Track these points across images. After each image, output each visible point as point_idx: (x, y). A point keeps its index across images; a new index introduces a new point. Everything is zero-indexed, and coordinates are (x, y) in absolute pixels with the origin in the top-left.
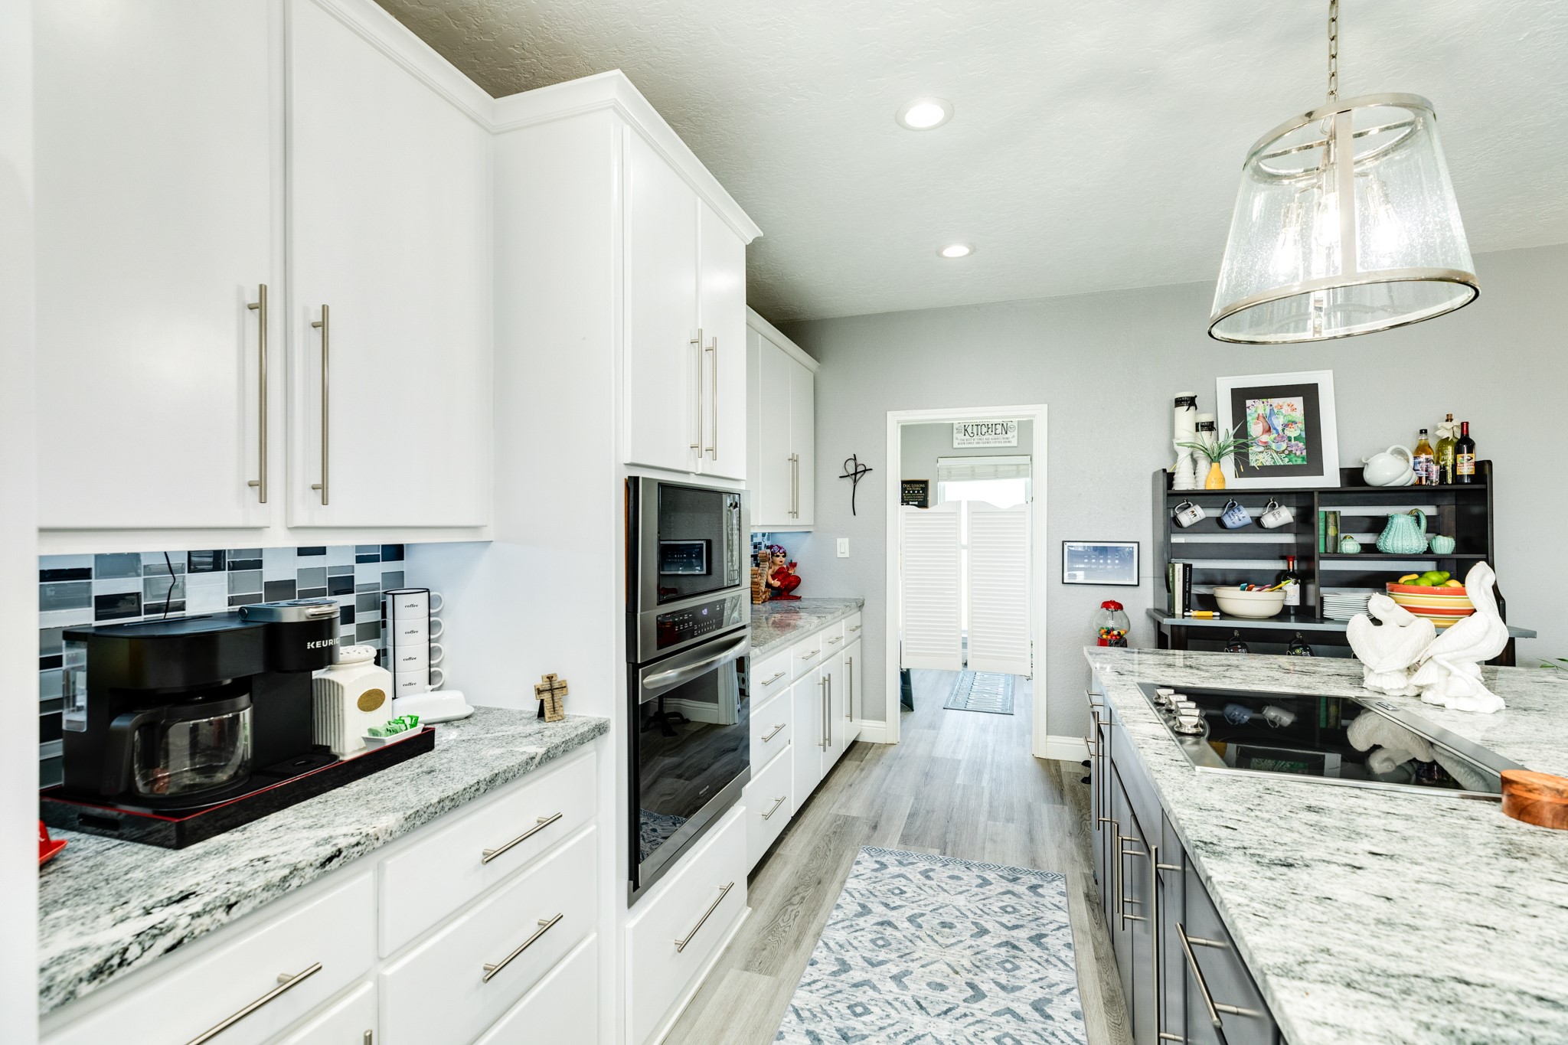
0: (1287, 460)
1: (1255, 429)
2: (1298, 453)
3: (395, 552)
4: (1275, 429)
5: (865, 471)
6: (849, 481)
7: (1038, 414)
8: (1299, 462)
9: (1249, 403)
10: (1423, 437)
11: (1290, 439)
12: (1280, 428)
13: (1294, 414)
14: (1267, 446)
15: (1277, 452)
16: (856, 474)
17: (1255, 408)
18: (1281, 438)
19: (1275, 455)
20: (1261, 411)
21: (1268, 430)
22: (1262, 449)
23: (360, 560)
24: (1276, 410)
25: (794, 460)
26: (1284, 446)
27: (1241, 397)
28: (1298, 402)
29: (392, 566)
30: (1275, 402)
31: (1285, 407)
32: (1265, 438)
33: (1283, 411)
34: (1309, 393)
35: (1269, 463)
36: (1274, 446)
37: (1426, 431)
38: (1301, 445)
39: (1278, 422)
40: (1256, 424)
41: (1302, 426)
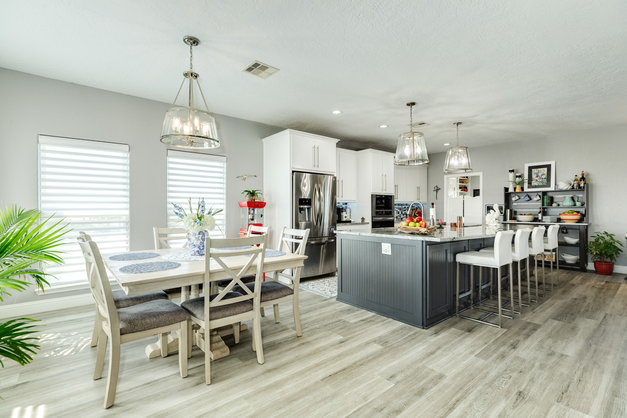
0: (541, 184)
1: (534, 176)
2: (545, 182)
3: (346, 204)
4: (539, 176)
5: (439, 189)
6: (435, 192)
7: (480, 174)
8: (545, 184)
9: (533, 170)
10: (576, 177)
11: (543, 178)
12: (540, 176)
13: (544, 172)
14: (537, 180)
15: (539, 182)
16: (437, 190)
17: (534, 171)
18: (540, 178)
19: (538, 183)
20: (536, 172)
21: (537, 177)
22: (535, 181)
23: (343, 204)
24: (540, 171)
25: (419, 188)
26: (541, 180)
27: (530, 168)
28: (546, 169)
29: (346, 205)
30: (540, 169)
31: (542, 170)
32: (536, 178)
33: (542, 172)
34: (549, 167)
35: (537, 184)
36: (538, 180)
37: (577, 176)
38: (546, 180)
39: (540, 174)
40: (534, 175)
41: (546, 175)
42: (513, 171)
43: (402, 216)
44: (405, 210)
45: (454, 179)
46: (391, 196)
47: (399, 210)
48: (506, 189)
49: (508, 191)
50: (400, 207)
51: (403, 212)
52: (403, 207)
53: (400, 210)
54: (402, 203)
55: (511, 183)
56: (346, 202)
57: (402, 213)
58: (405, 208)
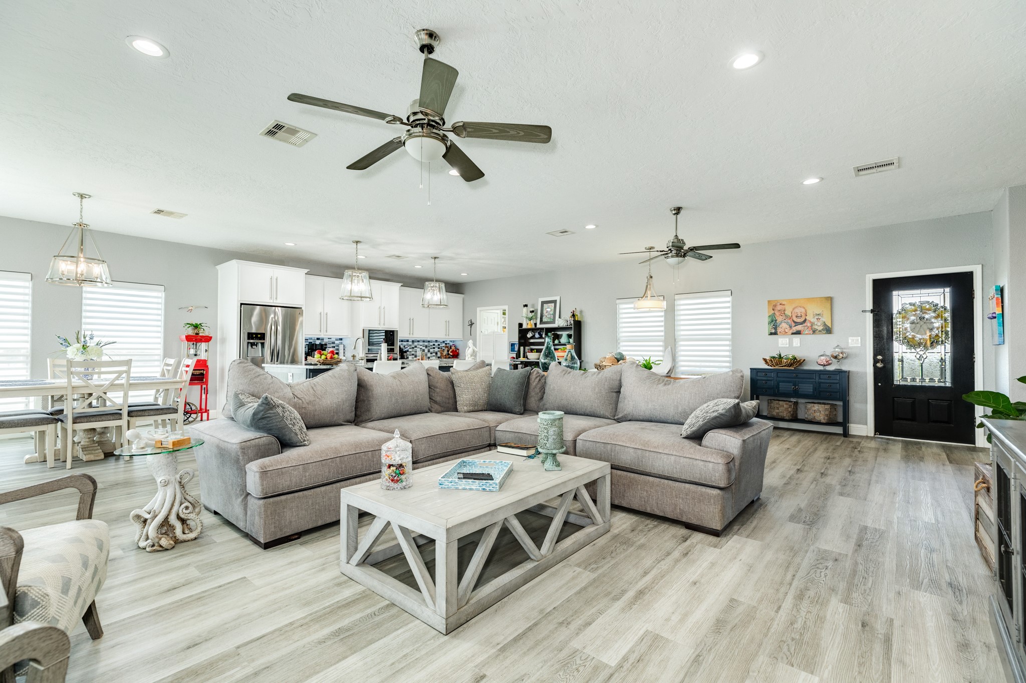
3: (341, 339)
6: (469, 327)
28: (553, 304)
42: (526, 306)
43: (429, 355)
44: (434, 348)
45: (498, 311)
46: (393, 332)
47: (424, 348)
48: (521, 325)
49: (522, 327)
50: (426, 344)
51: (431, 350)
52: (432, 344)
53: (426, 347)
54: (429, 339)
55: (525, 319)
56: (341, 337)
57: (429, 351)
58: (434, 345)
